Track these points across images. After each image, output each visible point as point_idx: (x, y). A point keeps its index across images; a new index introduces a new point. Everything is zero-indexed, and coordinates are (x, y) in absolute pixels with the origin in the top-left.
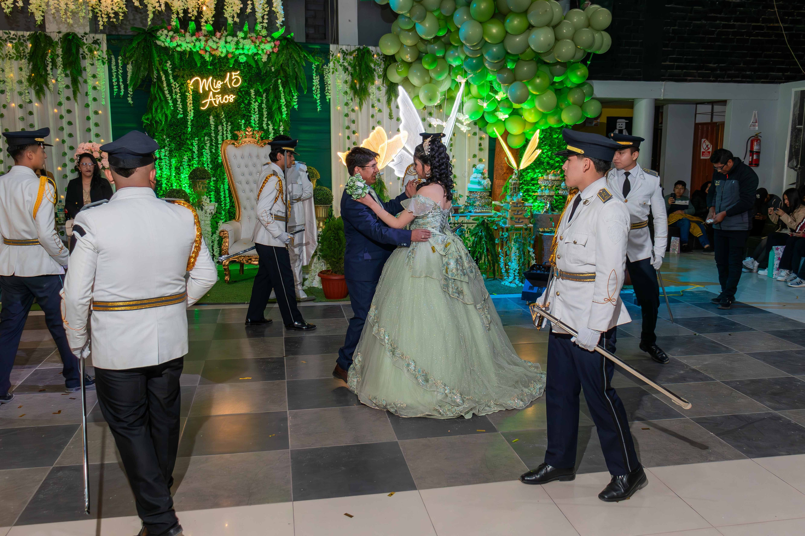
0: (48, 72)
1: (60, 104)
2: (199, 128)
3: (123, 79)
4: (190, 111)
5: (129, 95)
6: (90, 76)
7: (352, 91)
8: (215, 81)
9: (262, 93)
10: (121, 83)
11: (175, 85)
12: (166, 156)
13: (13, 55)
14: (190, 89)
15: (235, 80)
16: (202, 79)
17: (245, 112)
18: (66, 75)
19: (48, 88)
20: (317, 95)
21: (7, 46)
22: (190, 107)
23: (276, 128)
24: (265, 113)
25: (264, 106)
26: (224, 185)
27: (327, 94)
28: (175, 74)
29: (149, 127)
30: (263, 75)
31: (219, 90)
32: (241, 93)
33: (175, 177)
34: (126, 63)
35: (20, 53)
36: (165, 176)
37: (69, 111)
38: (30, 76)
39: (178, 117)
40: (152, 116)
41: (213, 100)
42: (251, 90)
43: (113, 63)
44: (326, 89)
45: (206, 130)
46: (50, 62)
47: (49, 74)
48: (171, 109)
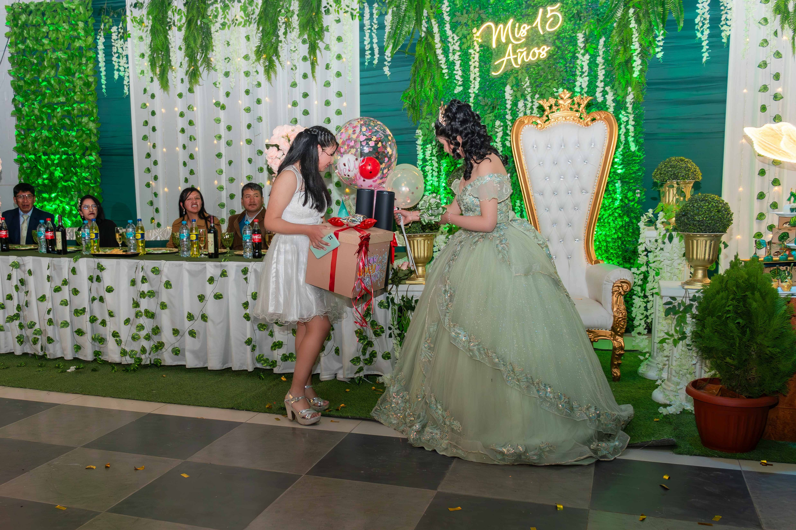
0: (280, 39)
1: (294, 85)
2: (486, 108)
3: (377, 39)
4: (475, 79)
5: (386, 63)
6: (335, 39)
7: (779, 17)
8: (517, 25)
9: (598, 37)
10: (375, 46)
11: (454, 40)
12: (434, 156)
13: (240, 20)
14: (475, 43)
15: (552, 19)
16: (497, 24)
17: (564, 74)
18: (304, 42)
19: (279, 61)
20: (702, 32)
21: (233, 6)
22: (475, 73)
23: (618, 99)
24: (601, 74)
25: (600, 60)
26: (521, 200)
27: (725, 28)
28: (455, 20)
29: (411, 109)
30: (602, 6)
31: (524, 40)
32: (561, 43)
33: (445, 189)
34: (384, 13)
35: (249, 16)
36: (430, 187)
37: (305, 95)
38: (259, 47)
39: (456, 92)
40: (416, 92)
41: (512, 57)
42: (578, 35)
43: (367, 16)
44: (722, 19)
45: (498, 109)
46: (283, 23)
47: (281, 42)
48: (444, 79)
